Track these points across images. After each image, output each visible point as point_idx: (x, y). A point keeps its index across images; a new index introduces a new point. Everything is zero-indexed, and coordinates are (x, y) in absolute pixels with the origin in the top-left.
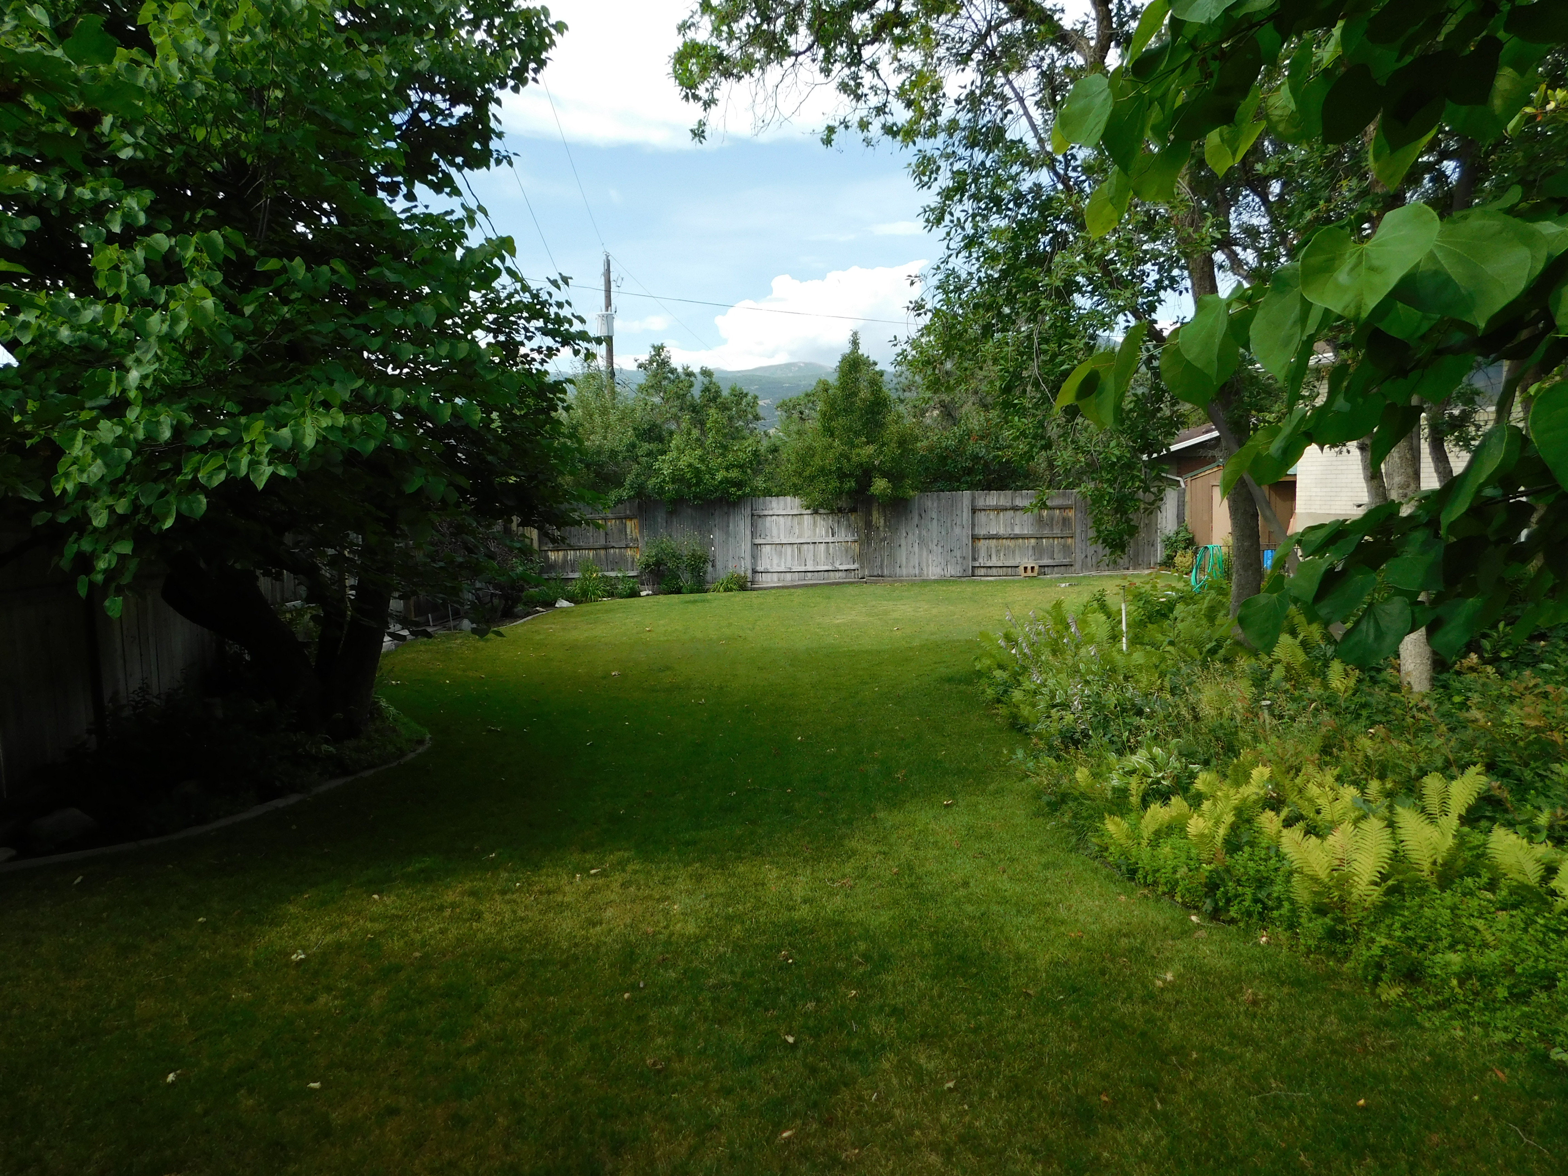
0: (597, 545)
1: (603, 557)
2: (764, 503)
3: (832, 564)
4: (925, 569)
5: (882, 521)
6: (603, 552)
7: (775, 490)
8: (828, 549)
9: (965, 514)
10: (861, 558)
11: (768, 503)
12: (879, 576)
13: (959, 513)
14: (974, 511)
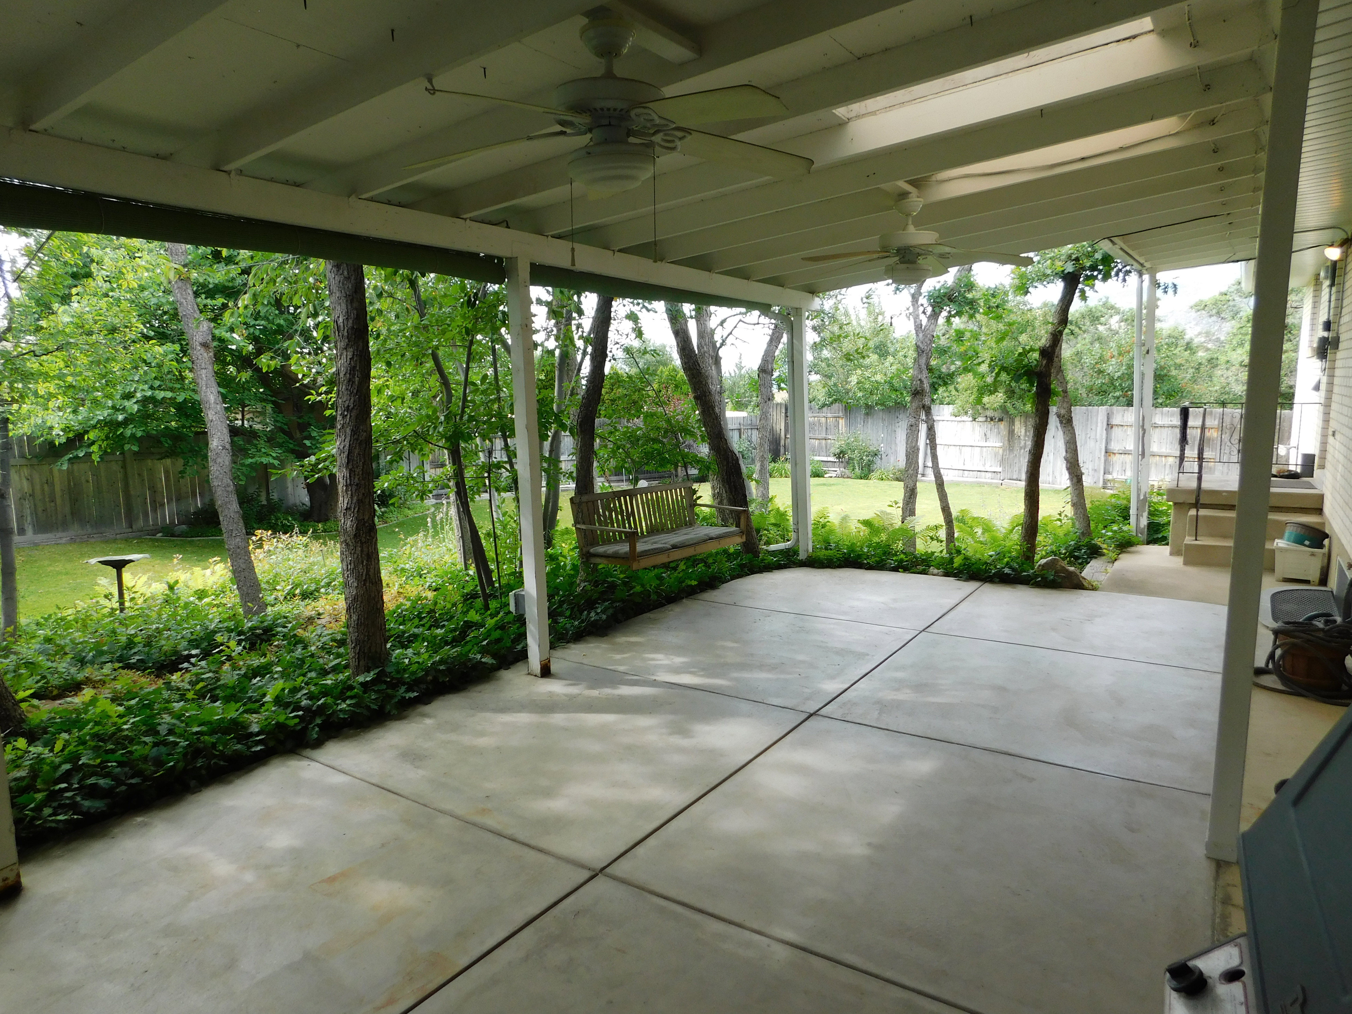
0: (820, 437)
1: (824, 446)
2: (939, 410)
3: (984, 465)
4: (1058, 477)
5: (1023, 431)
6: (824, 441)
7: (947, 400)
8: (981, 452)
9: (1099, 429)
10: (1002, 462)
11: (941, 409)
12: (1017, 480)
13: (1094, 428)
14: (1110, 426)
